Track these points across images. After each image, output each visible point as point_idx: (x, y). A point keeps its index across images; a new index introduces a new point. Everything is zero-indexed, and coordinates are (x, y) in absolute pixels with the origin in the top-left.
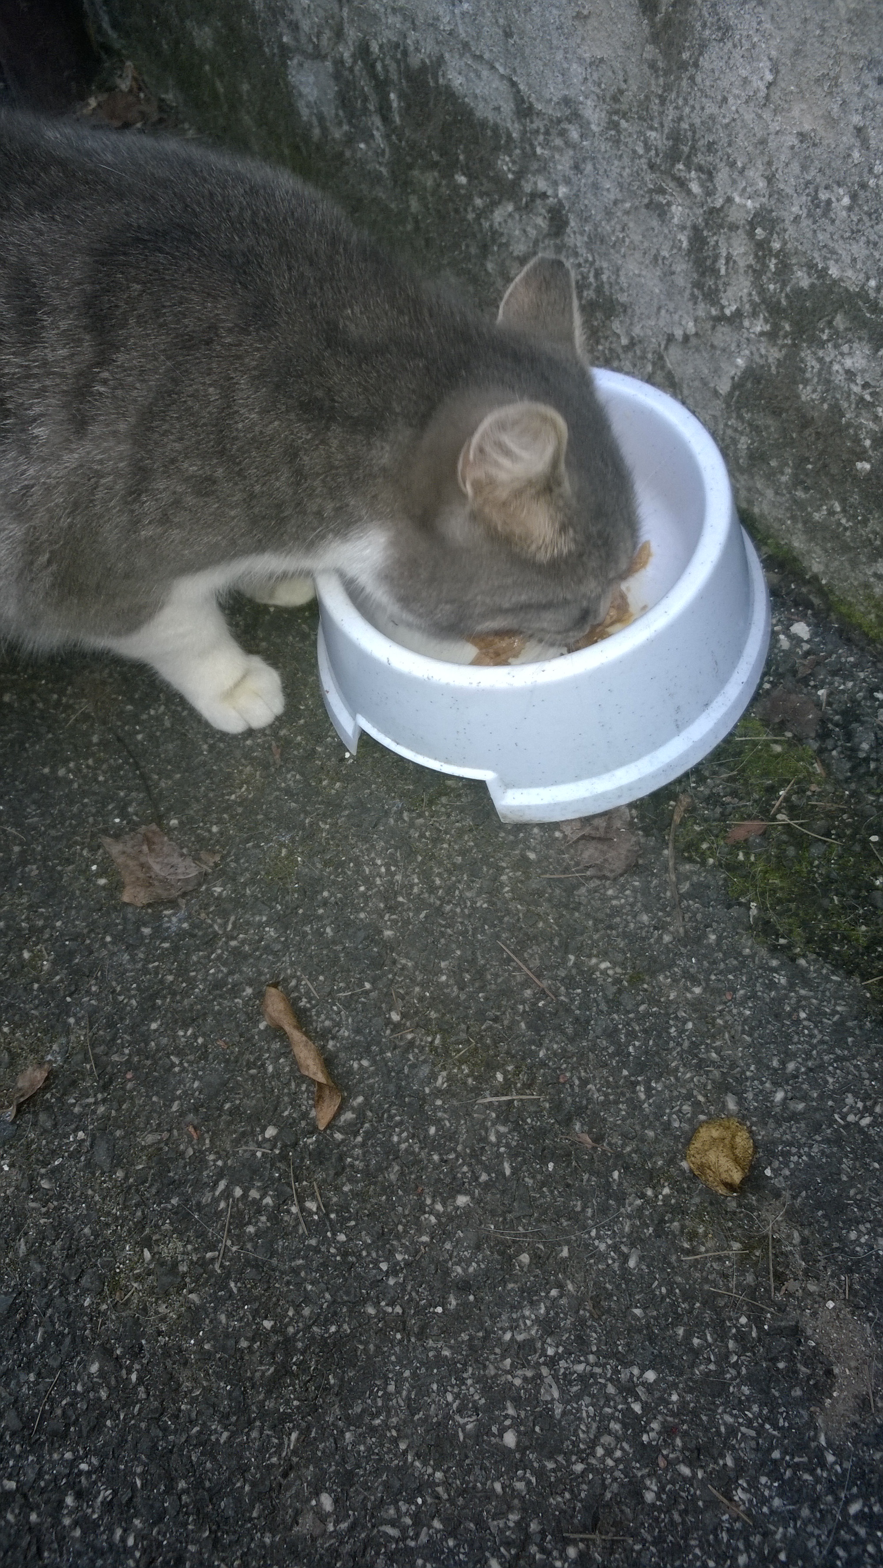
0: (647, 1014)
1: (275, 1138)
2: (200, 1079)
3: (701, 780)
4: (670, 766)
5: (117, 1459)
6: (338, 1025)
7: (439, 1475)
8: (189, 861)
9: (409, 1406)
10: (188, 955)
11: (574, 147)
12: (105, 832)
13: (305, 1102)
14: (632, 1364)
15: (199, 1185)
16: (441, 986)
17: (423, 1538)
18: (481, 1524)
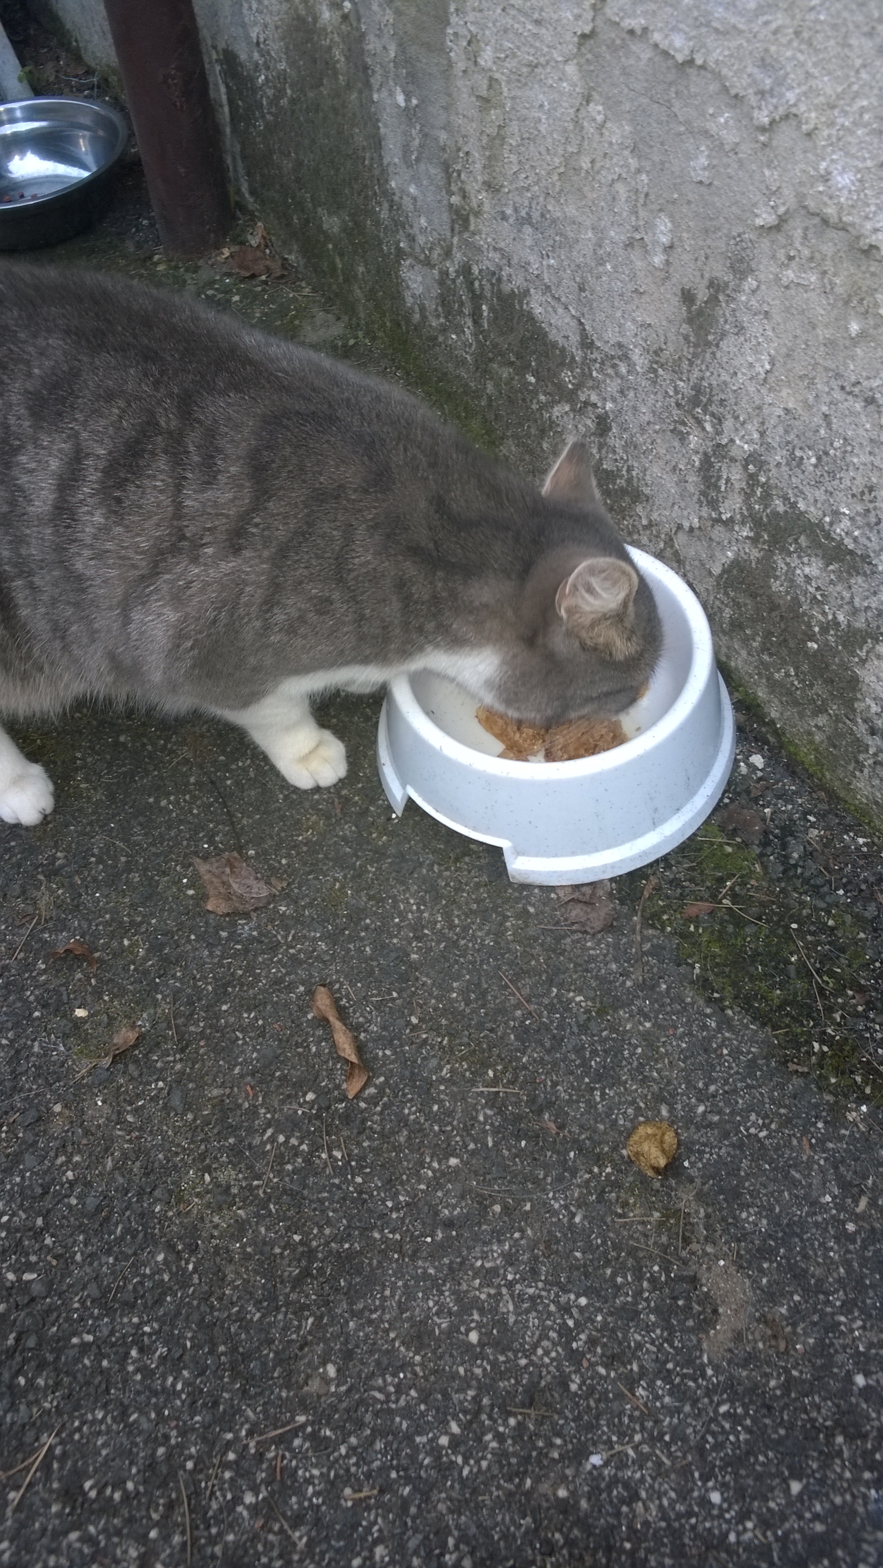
0: (607, 1038)
1: (313, 1102)
2: (258, 1051)
3: (668, 866)
4: (645, 853)
5: (173, 1326)
6: (369, 1022)
7: (418, 1358)
8: (262, 884)
9: (399, 1307)
10: (256, 956)
11: (622, 378)
12: (196, 853)
13: (339, 1077)
14: (569, 1291)
15: (251, 1131)
16: (451, 1001)
17: (402, 1402)
18: (446, 1396)
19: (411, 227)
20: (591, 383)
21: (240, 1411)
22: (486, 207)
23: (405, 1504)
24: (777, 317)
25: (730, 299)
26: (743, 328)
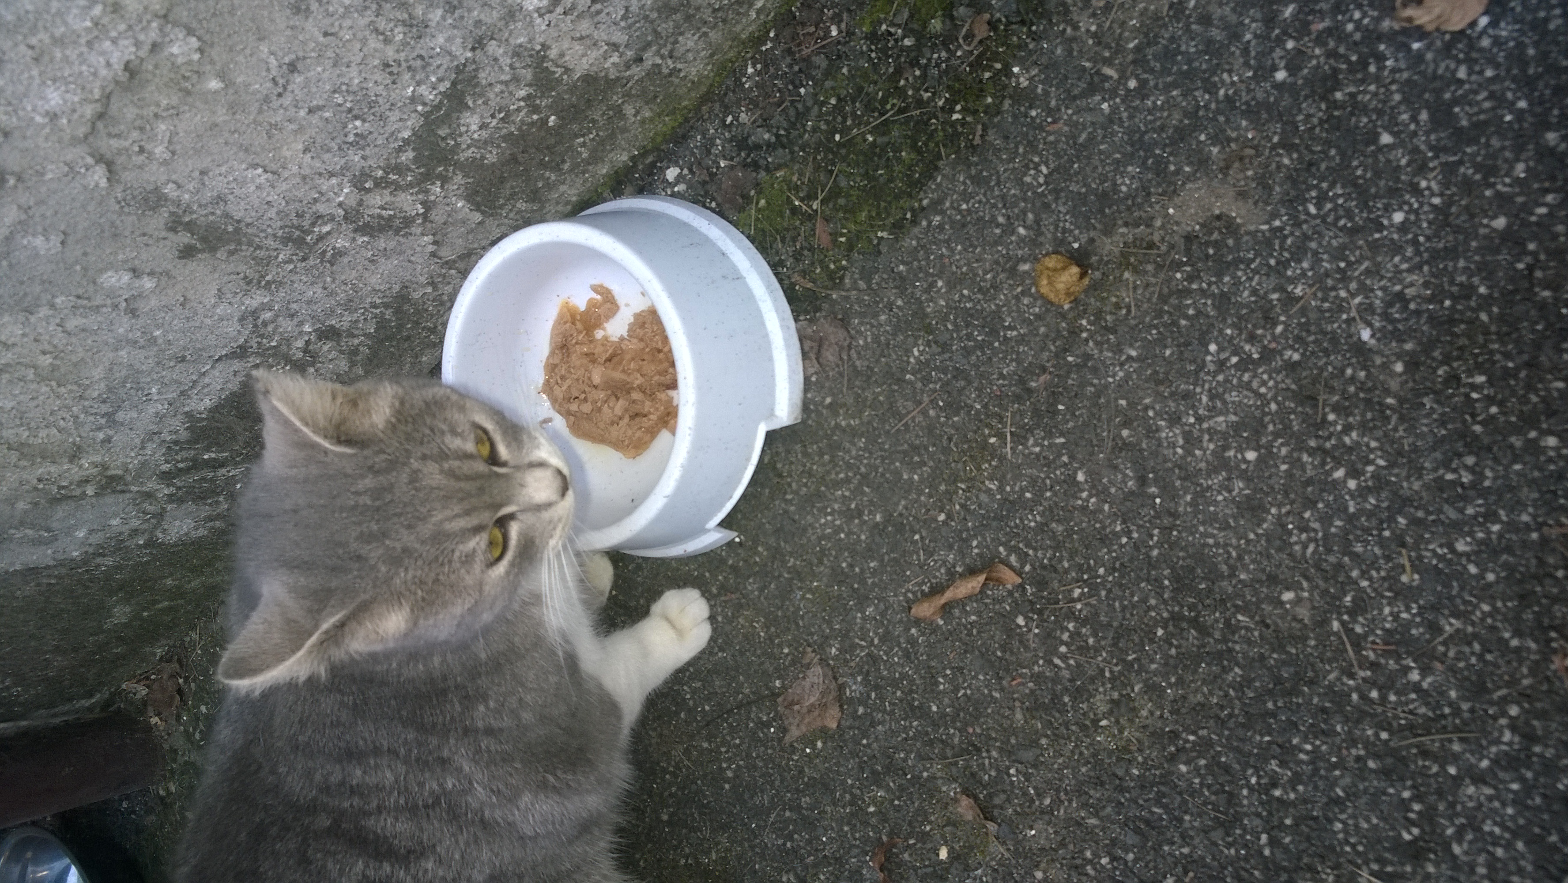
0: (955, 324)
1: (1026, 618)
2: (977, 674)
3: (781, 263)
4: (768, 286)
5: (1250, 754)
6: (945, 562)
7: (1273, 511)
8: (809, 673)
9: (1224, 529)
10: (882, 678)
11: (278, 316)
12: (780, 740)
13: (1001, 592)
14: (1204, 361)
15: (1056, 680)
16: (922, 481)
17: (1316, 525)
18: (1309, 482)
19: (121, 533)
20: (284, 348)
21: (1331, 686)
22: (97, 459)
23: (1414, 522)
24: (206, 162)
25: (188, 210)
26: (219, 197)
